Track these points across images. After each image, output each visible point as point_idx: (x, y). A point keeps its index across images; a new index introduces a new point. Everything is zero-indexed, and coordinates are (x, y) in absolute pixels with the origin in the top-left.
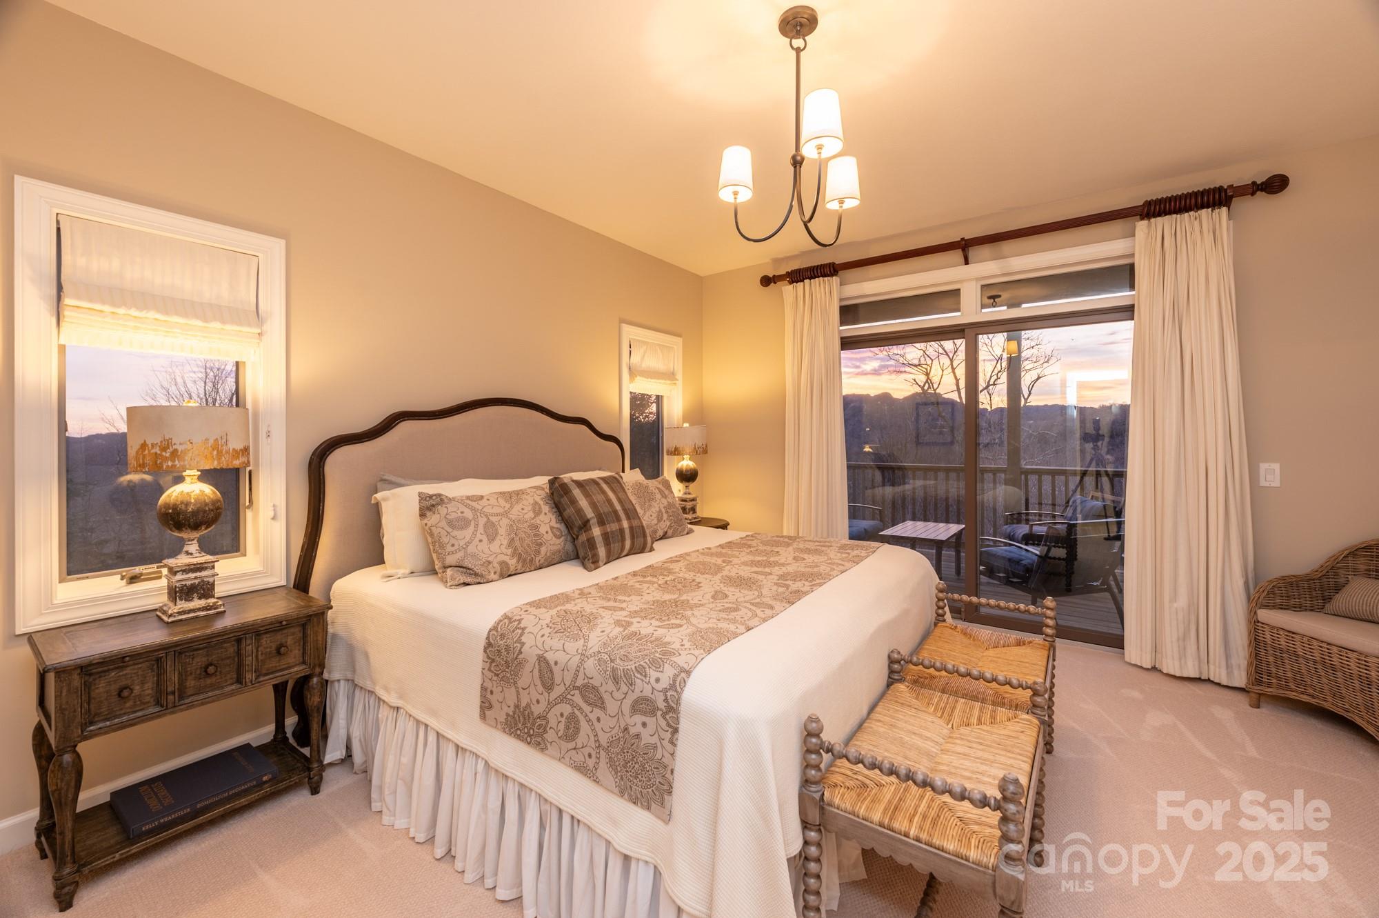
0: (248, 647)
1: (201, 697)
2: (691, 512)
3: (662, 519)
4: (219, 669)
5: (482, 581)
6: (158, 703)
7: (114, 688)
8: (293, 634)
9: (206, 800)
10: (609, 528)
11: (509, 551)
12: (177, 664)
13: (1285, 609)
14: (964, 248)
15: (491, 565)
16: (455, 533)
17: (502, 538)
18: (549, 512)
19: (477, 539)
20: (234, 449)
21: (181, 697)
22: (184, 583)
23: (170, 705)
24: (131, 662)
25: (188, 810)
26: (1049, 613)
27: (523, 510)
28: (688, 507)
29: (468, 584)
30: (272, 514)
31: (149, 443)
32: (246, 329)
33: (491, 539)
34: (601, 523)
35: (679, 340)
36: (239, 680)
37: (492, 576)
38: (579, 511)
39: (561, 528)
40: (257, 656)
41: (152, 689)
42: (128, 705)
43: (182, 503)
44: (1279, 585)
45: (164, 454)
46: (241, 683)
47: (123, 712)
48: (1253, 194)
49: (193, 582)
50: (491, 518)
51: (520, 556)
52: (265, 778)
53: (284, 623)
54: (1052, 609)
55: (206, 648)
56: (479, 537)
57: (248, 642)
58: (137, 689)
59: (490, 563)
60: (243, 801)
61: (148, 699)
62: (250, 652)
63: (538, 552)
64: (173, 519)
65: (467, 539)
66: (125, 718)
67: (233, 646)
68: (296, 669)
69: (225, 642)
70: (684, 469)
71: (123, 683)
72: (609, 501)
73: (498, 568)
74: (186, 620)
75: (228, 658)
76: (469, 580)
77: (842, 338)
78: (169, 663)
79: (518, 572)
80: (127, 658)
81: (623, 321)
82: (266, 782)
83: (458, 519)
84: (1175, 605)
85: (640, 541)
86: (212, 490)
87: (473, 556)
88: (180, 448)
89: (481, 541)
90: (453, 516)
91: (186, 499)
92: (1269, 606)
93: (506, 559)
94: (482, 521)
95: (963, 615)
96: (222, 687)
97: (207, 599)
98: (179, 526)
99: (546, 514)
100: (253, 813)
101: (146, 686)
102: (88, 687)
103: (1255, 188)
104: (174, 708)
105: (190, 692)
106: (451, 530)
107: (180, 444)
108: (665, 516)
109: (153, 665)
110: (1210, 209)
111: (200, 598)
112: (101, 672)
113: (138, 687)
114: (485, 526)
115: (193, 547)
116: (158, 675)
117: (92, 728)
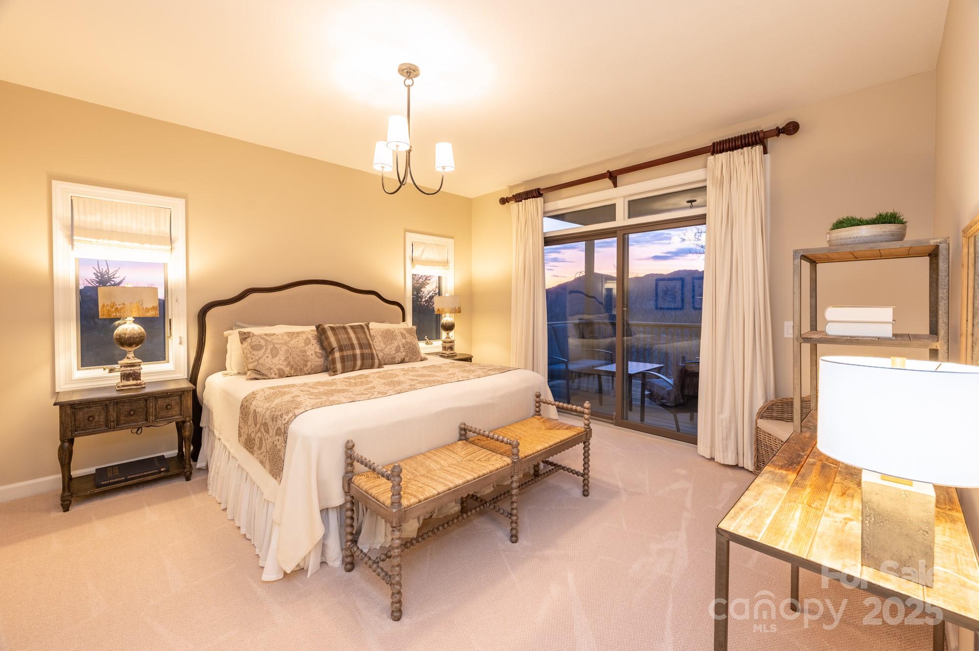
0: (151, 404)
1: (127, 425)
2: (449, 350)
3: (399, 351)
4: (136, 413)
5: (266, 378)
6: (107, 426)
7: (87, 416)
8: (175, 400)
9: (133, 474)
10: (345, 353)
11: (285, 363)
12: (115, 409)
13: (779, 420)
14: (613, 177)
15: (272, 370)
16: (254, 352)
17: (281, 356)
18: (316, 343)
19: (265, 356)
20: (146, 308)
21: (118, 424)
22: (125, 372)
23: (112, 427)
24: (93, 405)
25: (124, 478)
26: (586, 411)
27: (299, 342)
28: (447, 346)
29: (258, 379)
30: (179, 341)
31: (105, 304)
32: (163, 247)
33: (274, 356)
34: (341, 349)
35: (451, 241)
36: (146, 420)
37: (273, 375)
38: (330, 344)
39: (323, 354)
40: (155, 409)
41: (104, 419)
42: (93, 424)
43: (123, 333)
44: (777, 404)
45: (112, 310)
46: (147, 421)
47: (90, 427)
48: (778, 135)
49: (130, 372)
50: (276, 345)
51: (292, 367)
52: (162, 469)
53: (169, 394)
54: (588, 409)
55: (129, 402)
56: (267, 355)
57: (151, 401)
58: (97, 418)
59: (271, 369)
60: (150, 478)
61: (102, 423)
62: (152, 407)
63: (306, 365)
64: (119, 341)
65: (260, 356)
66: (91, 430)
67: (143, 402)
68: (176, 417)
69: (139, 400)
70: (444, 323)
71: (91, 414)
72: (350, 339)
73: (277, 372)
74: (126, 389)
75: (141, 408)
76: (258, 377)
77: (545, 238)
78: (111, 408)
79: (292, 375)
80: (91, 403)
81: (406, 231)
82: (163, 471)
83: (256, 346)
84: (722, 416)
85: (369, 362)
86: (139, 328)
87: (262, 364)
88: (119, 307)
89: (267, 357)
90: (254, 344)
91: (125, 332)
92: (768, 417)
93: (283, 367)
94: (270, 347)
95: (614, 421)
96: (138, 422)
97: (137, 380)
98: (122, 344)
99: (313, 345)
100: (157, 485)
101: (101, 417)
102: (74, 414)
103: (778, 132)
104: (114, 429)
105: (122, 422)
106: (251, 351)
107: (119, 305)
108: (402, 349)
109: (104, 407)
110: (750, 147)
111: (133, 380)
112: (81, 408)
113: (97, 417)
114: (271, 350)
115: (131, 355)
116: (107, 412)
117: (76, 433)
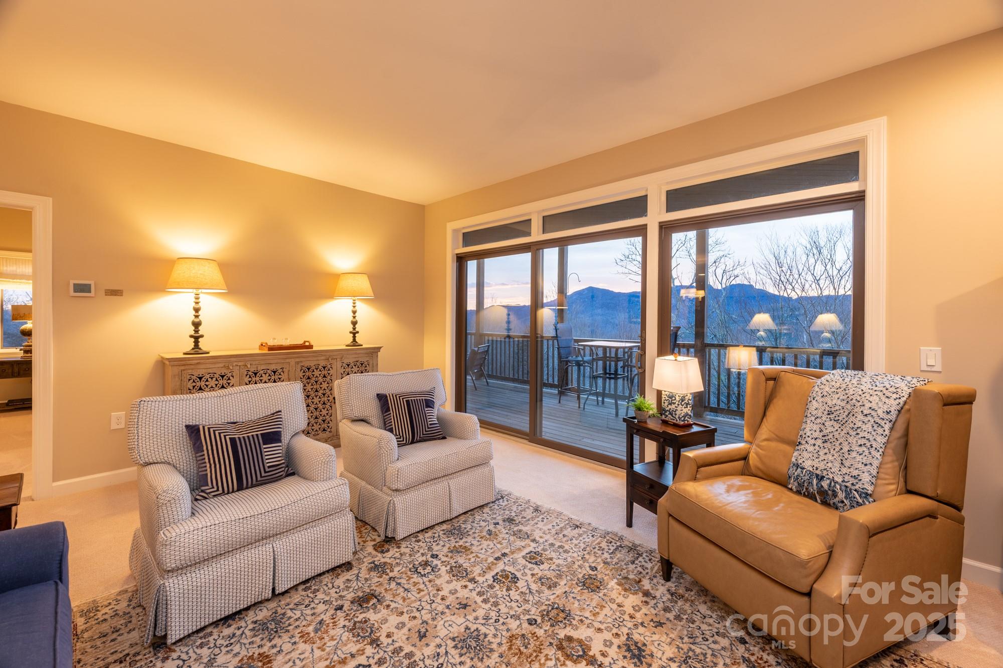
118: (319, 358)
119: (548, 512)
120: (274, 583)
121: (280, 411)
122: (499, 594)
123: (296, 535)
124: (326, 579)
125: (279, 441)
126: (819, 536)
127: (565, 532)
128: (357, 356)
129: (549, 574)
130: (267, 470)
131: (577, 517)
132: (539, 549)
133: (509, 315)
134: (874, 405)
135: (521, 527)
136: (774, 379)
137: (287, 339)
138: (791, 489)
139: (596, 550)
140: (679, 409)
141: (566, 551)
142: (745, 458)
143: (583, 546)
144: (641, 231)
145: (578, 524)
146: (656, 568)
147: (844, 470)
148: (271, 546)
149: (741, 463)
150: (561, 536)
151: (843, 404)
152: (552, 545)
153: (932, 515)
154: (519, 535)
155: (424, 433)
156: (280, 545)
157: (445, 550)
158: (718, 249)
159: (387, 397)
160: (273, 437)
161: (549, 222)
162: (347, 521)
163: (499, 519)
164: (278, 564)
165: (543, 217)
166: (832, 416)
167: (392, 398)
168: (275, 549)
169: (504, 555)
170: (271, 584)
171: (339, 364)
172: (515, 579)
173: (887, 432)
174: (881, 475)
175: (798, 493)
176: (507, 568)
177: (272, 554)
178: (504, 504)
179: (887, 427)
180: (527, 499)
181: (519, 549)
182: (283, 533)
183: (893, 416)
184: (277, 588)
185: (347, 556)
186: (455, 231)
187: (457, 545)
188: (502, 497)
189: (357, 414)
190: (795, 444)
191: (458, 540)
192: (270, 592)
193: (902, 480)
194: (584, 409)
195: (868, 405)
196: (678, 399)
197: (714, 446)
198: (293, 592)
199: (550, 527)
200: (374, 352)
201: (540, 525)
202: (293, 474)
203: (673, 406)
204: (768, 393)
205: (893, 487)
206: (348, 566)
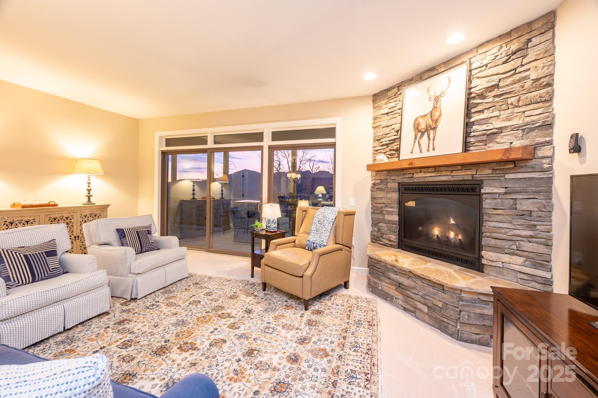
118: (63, 212)
119: (216, 278)
120: (64, 324)
121: (55, 239)
122: (192, 307)
123: (77, 299)
124: (94, 320)
125: (56, 255)
126: (308, 259)
127: (223, 283)
128: (91, 210)
129: (216, 297)
130: (51, 270)
131: (229, 278)
132: (211, 291)
133: (194, 186)
134: (329, 217)
135: (202, 285)
136: (306, 211)
137: (36, 200)
138: (306, 249)
139: (237, 287)
140: (272, 225)
141: (224, 289)
142: (294, 242)
143: (231, 286)
144: (261, 148)
145: (230, 280)
146: (261, 288)
147: (320, 239)
148: (62, 305)
149: (293, 243)
150: (221, 285)
151: (322, 218)
152: (217, 288)
153: (340, 250)
154: (201, 288)
155: (148, 247)
156: (67, 304)
157: (163, 299)
158: (310, 153)
159: (123, 230)
160: (52, 253)
161: (218, 139)
162: (106, 291)
163: (191, 284)
164: (67, 314)
165: (214, 136)
166: (319, 222)
167: (127, 230)
168: (65, 306)
169: (194, 295)
170: (63, 324)
171: (79, 216)
172: (199, 302)
173: (332, 226)
174: (329, 239)
175: (308, 250)
176: (195, 299)
177: (63, 309)
178: (193, 278)
179: (332, 224)
180: (205, 275)
181: (201, 292)
182: (69, 298)
183: (333, 220)
184: (66, 326)
185: (106, 308)
186: (161, 138)
187: (169, 296)
188: (192, 276)
189: (103, 241)
190: (309, 233)
191: (169, 294)
192: (63, 328)
193: (334, 240)
194: (237, 236)
195: (328, 217)
196: (271, 221)
197: (285, 237)
198: (75, 328)
199: (216, 283)
200: (105, 208)
201: (212, 283)
202: (67, 272)
203: (270, 224)
204: (303, 217)
205: (332, 243)
206: (107, 313)
